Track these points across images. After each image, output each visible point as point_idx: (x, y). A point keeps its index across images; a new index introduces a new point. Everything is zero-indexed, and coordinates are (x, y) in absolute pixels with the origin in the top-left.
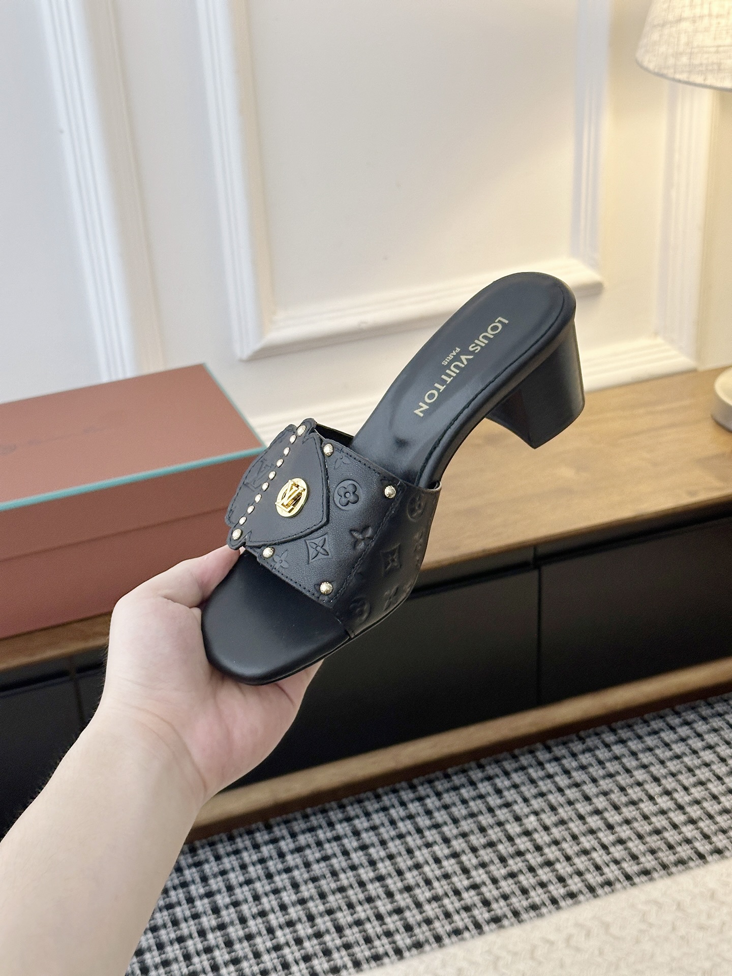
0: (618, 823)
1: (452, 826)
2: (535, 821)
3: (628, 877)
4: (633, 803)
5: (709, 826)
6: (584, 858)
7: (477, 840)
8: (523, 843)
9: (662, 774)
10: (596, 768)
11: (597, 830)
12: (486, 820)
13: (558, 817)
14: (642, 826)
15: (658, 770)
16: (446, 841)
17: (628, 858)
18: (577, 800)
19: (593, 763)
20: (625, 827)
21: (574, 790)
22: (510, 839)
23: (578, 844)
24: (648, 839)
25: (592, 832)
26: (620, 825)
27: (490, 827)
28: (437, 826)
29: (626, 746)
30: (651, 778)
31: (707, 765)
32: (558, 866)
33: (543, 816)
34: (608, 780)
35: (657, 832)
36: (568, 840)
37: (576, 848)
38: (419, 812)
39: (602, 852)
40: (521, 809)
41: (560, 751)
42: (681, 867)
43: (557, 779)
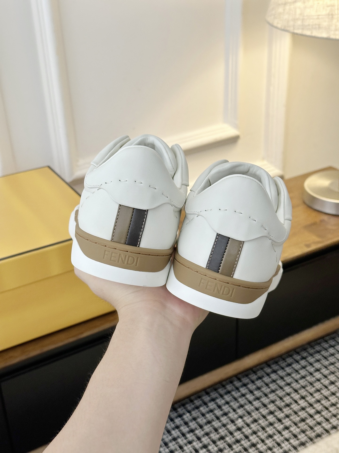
0: (282, 418)
1: (200, 430)
2: (241, 422)
3: (295, 448)
4: (288, 405)
5: (327, 414)
6: (271, 440)
7: (215, 436)
8: (238, 435)
9: (298, 387)
10: (265, 388)
11: (273, 423)
12: (216, 424)
13: (253, 419)
14: (295, 418)
15: (296, 385)
16: (199, 439)
17: (293, 437)
18: (260, 407)
19: (263, 385)
20: (287, 419)
21: (257, 401)
22: (231, 433)
23: (266, 432)
24: (300, 425)
25: (271, 424)
26: (285, 418)
27: (219, 428)
28: (192, 431)
29: (277, 374)
30: (293, 390)
31: (318, 380)
32: (259, 446)
33: (245, 418)
34: (273, 394)
35: (303, 420)
36: (260, 431)
37: (266, 435)
38: (181, 423)
39: (279, 435)
40: (233, 416)
41: (245, 380)
42: (319, 438)
43: (248, 396)
